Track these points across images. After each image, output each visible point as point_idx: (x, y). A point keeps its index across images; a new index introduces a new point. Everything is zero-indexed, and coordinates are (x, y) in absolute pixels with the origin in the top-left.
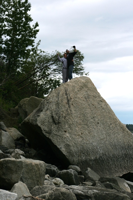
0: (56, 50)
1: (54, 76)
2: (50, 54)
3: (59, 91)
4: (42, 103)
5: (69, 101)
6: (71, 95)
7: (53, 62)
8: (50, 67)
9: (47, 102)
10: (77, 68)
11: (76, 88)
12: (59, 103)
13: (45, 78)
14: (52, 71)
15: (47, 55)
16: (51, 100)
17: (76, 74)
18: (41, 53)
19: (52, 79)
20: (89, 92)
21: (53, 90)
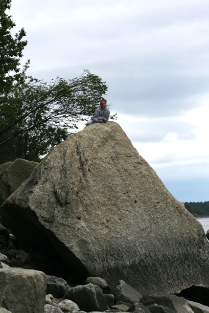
0: (58, 77)
1: (55, 122)
2: (48, 84)
3: (65, 148)
4: (36, 170)
5: (83, 164)
6: (87, 154)
7: (53, 97)
8: (48, 107)
9: (46, 168)
11: (95, 142)
12: (66, 169)
13: (40, 126)
14: (52, 113)
15: (42, 85)
16: (52, 163)
18: (31, 82)
19: (53, 127)
20: (118, 148)
21: (56, 146)
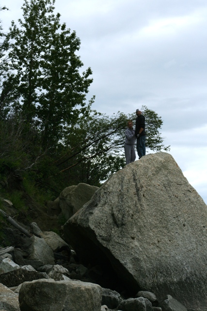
0: (119, 112)
1: (115, 151)
2: (109, 117)
3: (123, 175)
4: (96, 194)
5: (139, 190)
6: (142, 181)
7: (114, 129)
8: (109, 138)
9: (105, 193)
10: (152, 139)
11: (150, 171)
12: (123, 194)
13: (101, 155)
14: (113, 143)
15: (105, 118)
16: (111, 188)
17: (149, 148)
18: (95, 116)
19: (113, 156)
20: (170, 177)
21: (115, 173)
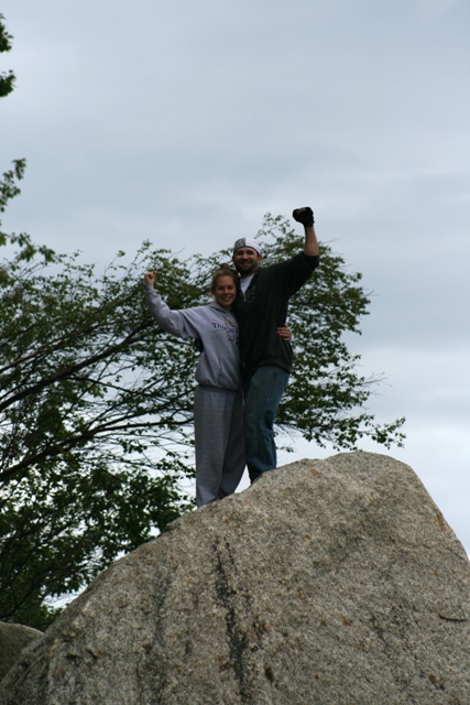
0: (147, 245)
1: (124, 444)
2: (98, 273)
3: (164, 569)
4: (26, 665)
5: (244, 645)
6: (261, 599)
7: (117, 334)
8: (94, 376)
9: (71, 658)
10: (314, 383)
11: (303, 546)
12: (165, 666)
13: (53, 464)
14: (114, 405)
15: (74, 276)
16: (102, 634)
17: (299, 433)
18: (23, 263)
19: (115, 468)
20: (403, 580)
21: (121, 554)
